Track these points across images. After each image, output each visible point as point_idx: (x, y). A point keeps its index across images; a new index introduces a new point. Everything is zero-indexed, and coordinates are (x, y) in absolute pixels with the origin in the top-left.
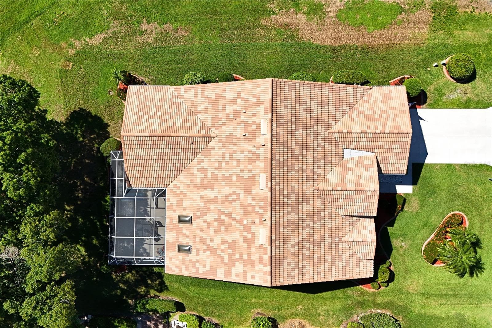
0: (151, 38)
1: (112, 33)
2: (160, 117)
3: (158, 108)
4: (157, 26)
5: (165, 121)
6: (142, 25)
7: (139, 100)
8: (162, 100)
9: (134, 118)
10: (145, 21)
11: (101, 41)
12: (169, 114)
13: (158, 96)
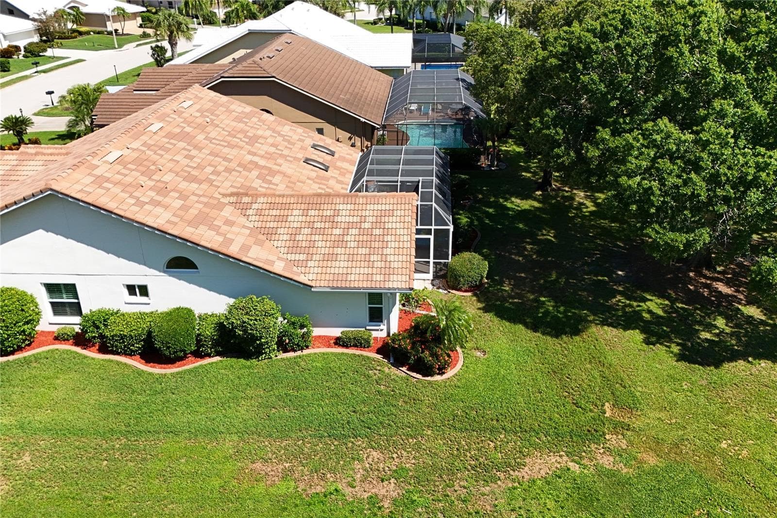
0: (370, 460)
1: (497, 479)
2: (334, 224)
3: (340, 242)
4: (348, 491)
5: (324, 219)
6: (395, 494)
7: (384, 258)
8: (331, 257)
9: (392, 223)
10: (386, 504)
11: (527, 460)
12: (314, 231)
13: (340, 266)
